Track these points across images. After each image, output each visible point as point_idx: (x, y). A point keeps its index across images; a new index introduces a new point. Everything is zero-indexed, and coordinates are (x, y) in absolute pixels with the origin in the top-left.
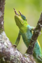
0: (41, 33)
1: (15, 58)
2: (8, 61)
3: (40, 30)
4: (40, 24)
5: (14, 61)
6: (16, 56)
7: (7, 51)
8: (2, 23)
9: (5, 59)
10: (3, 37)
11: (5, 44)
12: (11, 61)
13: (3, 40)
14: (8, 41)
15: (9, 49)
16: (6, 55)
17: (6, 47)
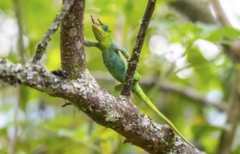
0: (139, 64)
1: (106, 105)
2: (96, 111)
3: (138, 61)
4: (136, 52)
5: (106, 110)
6: (108, 101)
7: (94, 96)
8: (83, 57)
9: (92, 107)
10: (87, 77)
11: (91, 86)
12: (101, 110)
13: (87, 81)
14: (94, 81)
15: (97, 93)
16: (93, 103)
17: (91, 91)
